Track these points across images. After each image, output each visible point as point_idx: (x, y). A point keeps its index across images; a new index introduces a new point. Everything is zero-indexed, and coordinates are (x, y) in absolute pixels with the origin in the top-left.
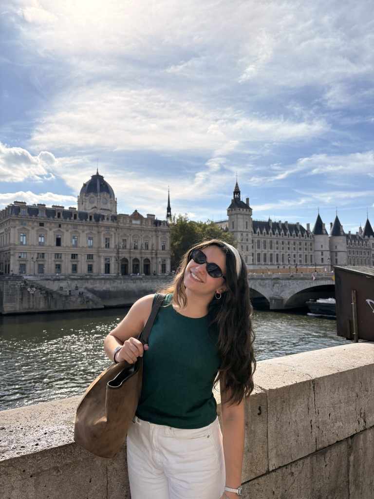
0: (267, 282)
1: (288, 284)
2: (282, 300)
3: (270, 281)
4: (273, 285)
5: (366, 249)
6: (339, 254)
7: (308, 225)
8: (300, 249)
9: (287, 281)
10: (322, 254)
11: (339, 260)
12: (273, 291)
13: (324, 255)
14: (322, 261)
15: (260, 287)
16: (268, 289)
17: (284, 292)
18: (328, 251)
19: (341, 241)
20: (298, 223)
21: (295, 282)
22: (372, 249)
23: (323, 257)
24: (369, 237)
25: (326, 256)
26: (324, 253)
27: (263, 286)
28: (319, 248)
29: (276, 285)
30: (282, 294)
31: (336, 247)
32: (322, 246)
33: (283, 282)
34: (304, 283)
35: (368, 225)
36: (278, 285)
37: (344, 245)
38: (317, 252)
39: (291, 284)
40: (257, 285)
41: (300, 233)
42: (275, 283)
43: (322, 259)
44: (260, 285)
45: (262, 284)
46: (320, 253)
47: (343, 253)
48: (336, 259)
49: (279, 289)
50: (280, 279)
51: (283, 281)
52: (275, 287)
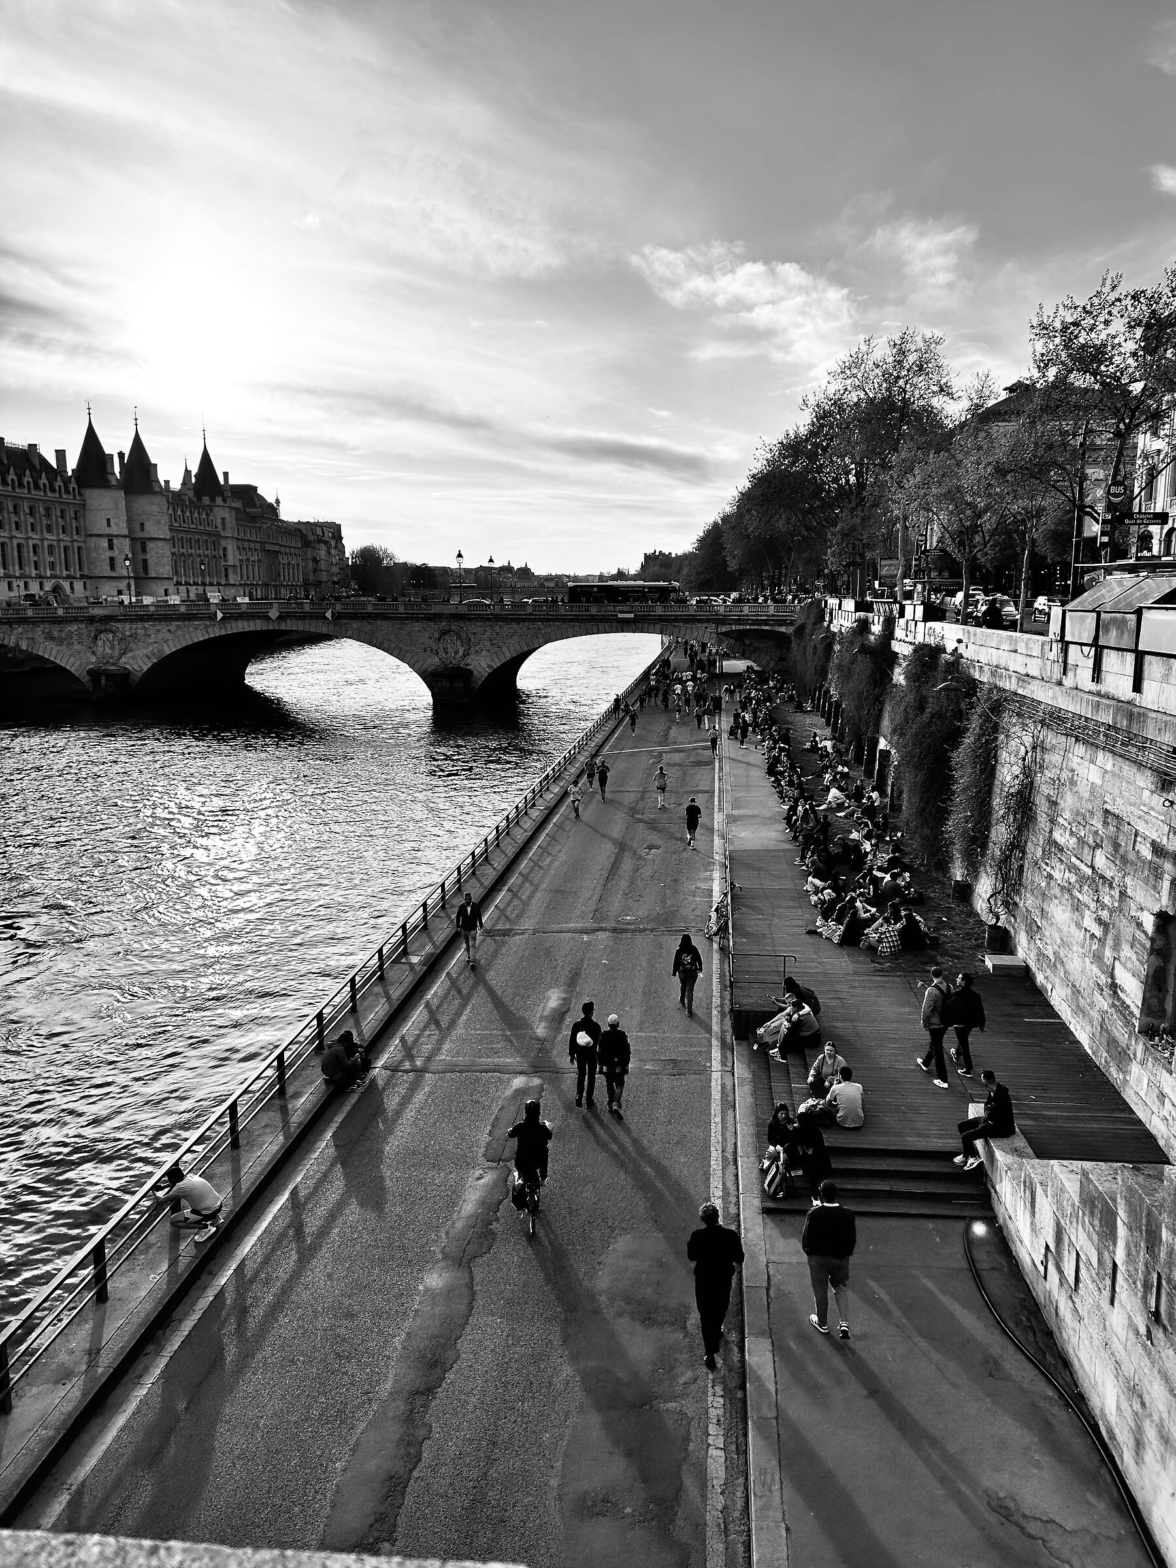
0: (74, 627)
1: (141, 632)
2: (126, 675)
3: (83, 625)
4: (96, 638)
5: (209, 534)
6: (150, 545)
7: (61, 455)
8: (49, 530)
9: (140, 625)
10: (111, 547)
11: (152, 563)
12: (94, 653)
13: (115, 548)
14: (112, 567)
15: (50, 645)
16: (77, 647)
17: (130, 655)
18: (125, 536)
19: (155, 508)
20: (33, 447)
21: (163, 627)
22: (223, 534)
23: (115, 553)
24: (213, 500)
25: (121, 551)
26: (115, 541)
27: (61, 641)
28: (100, 527)
29: (103, 636)
30: (123, 660)
31: (142, 525)
32: (108, 520)
33: (126, 628)
34: (191, 629)
35: (206, 461)
36: (111, 635)
37: (163, 522)
38: (94, 538)
39: (152, 632)
40: (41, 640)
41: (44, 480)
42: (101, 632)
43: (112, 559)
44: (50, 637)
46: (105, 543)
47: (160, 544)
48: (145, 561)
49: (112, 647)
50: (119, 621)
51: (128, 626)
52: (100, 643)
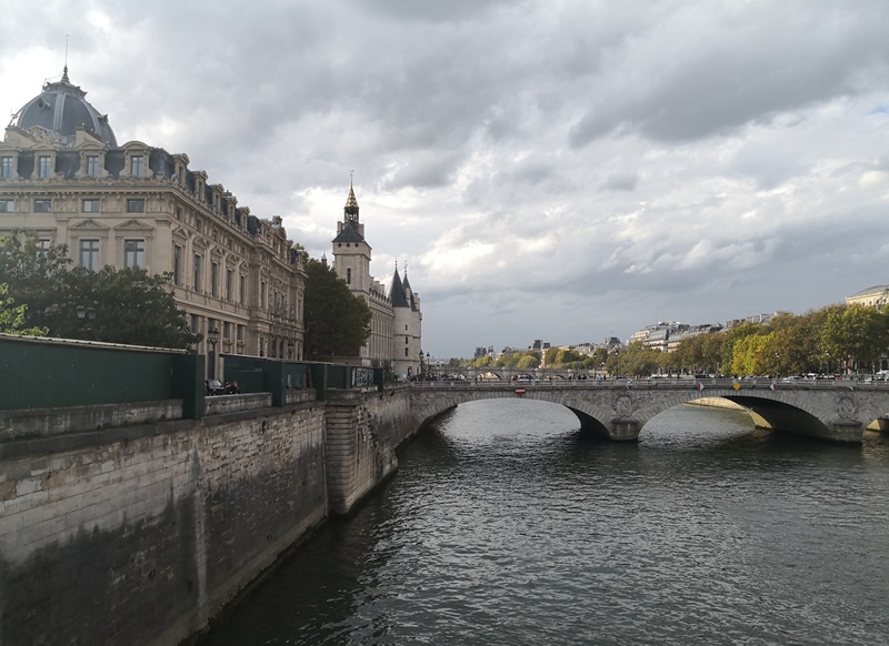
0: (602, 393)
3: (608, 392)
4: (617, 400)
9: (646, 392)
10: (407, 342)
12: (615, 410)
14: (407, 355)
23: (408, 346)
25: (411, 345)
26: (409, 339)
27: (594, 401)
28: (401, 330)
29: (622, 398)
32: (406, 326)
33: (637, 395)
36: (627, 399)
38: (398, 337)
39: (654, 396)
42: (621, 396)
43: (407, 349)
45: (590, 397)
46: (404, 339)
49: (628, 406)
51: (638, 392)
52: (619, 403)
